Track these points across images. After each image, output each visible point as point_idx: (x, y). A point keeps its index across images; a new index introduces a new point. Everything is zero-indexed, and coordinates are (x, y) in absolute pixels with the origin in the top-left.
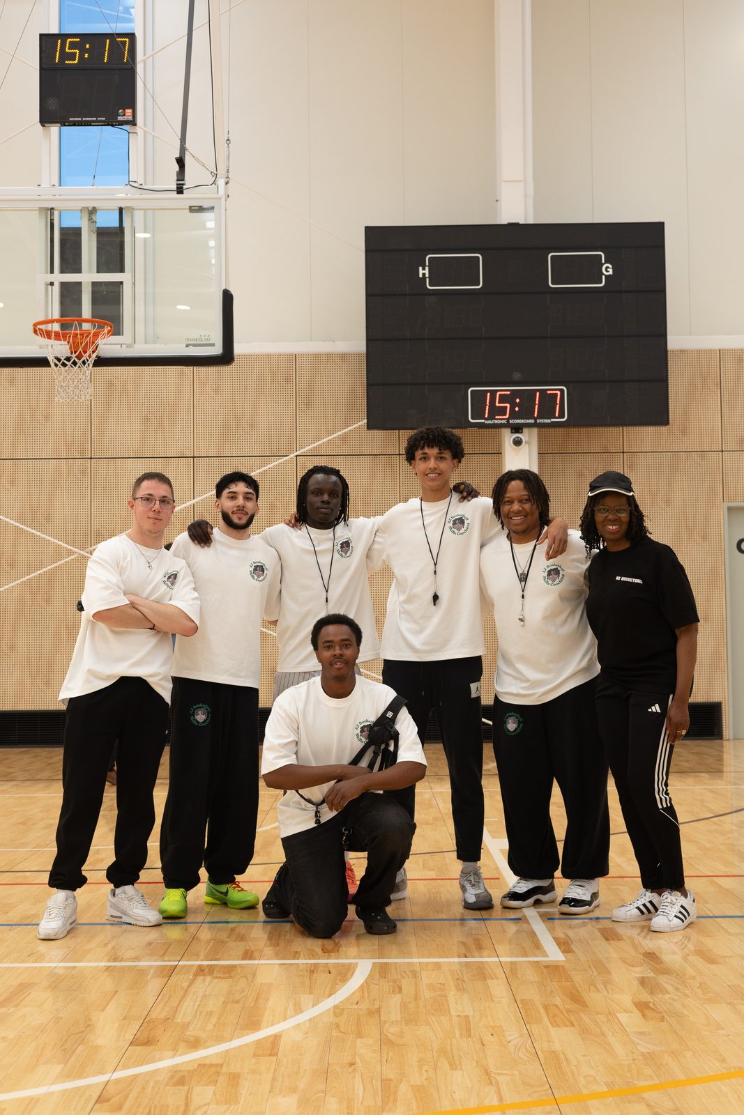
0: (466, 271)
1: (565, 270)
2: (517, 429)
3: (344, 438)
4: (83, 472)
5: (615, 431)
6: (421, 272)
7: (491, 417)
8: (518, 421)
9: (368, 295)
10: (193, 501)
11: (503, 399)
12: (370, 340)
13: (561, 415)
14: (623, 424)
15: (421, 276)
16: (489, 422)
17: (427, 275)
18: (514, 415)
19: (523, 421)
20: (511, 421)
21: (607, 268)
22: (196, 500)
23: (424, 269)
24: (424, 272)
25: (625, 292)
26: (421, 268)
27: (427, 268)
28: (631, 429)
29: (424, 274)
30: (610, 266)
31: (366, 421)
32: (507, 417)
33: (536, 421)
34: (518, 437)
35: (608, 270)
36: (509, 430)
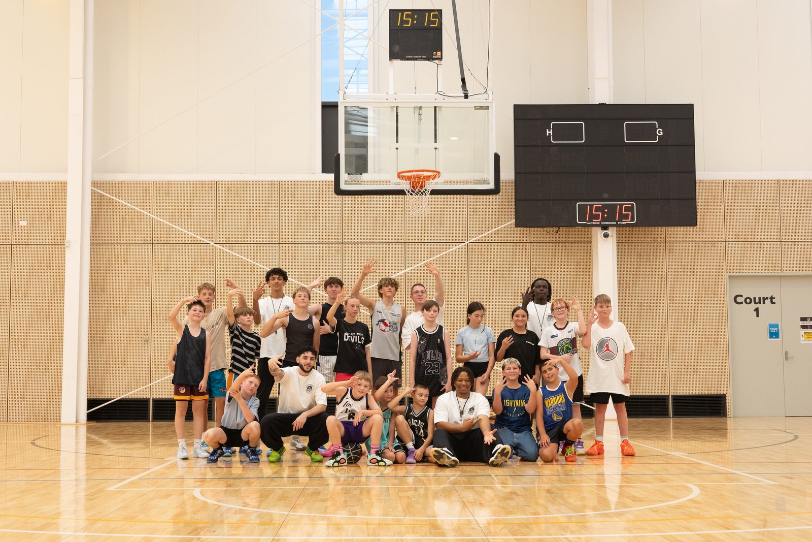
0: (575, 132)
1: (634, 132)
2: (605, 228)
3: (496, 232)
4: (337, 251)
5: (660, 230)
6: (548, 132)
7: (590, 220)
8: (607, 223)
9: (515, 146)
10: (405, 271)
11: (597, 209)
12: (517, 173)
13: (632, 220)
14: (666, 226)
15: (548, 135)
16: (589, 223)
17: (551, 135)
18: (604, 219)
19: (609, 223)
20: (602, 223)
21: (659, 131)
22: (407, 270)
23: (549, 131)
24: (549, 132)
25: (670, 146)
26: (547, 130)
27: (551, 130)
28: (671, 228)
29: (549, 134)
30: (661, 130)
31: (514, 220)
32: (600, 220)
33: (617, 223)
34: (606, 233)
35: (660, 132)
36: (600, 228)
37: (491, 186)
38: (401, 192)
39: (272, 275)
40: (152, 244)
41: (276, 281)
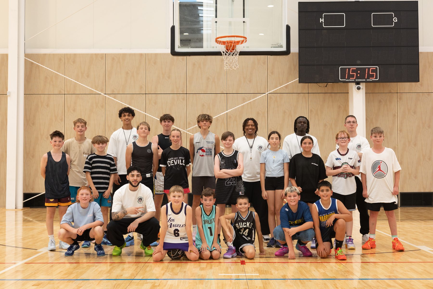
0: (339, 20)
1: (378, 19)
2: (358, 83)
3: (286, 87)
4: (183, 99)
5: (393, 85)
6: (321, 20)
7: (348, 78)
8: (359, 80)
9: (300, 30)
10: (227, 112)
11: (353, 71)
12: (300, 47)
13: (376, 78)
14: (397, 82)
15: (321, 22)
16: (348, 80)
17: (323, 22)
18: (357, 78)
19: (361, 80)
20: (356, 80)
21: (395, 19)
22: (228, 111)
23: (322, 19)
24: (322, 20)
25: (402, 29)
26: (321, 19)
27: (323, 19)
28: (400, 84)
29: (322, 21)
30: (396, 18)
31: (298, 79)
32: (355, 78)
33: (366, 80)
34: (359, 87)
35: (395, 20)
36: (355, 83)
37: (284, 49)
38: (218, 54)
39: (124, 113)
40: (65, 94)
41: (127, 117)
